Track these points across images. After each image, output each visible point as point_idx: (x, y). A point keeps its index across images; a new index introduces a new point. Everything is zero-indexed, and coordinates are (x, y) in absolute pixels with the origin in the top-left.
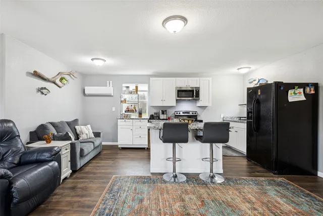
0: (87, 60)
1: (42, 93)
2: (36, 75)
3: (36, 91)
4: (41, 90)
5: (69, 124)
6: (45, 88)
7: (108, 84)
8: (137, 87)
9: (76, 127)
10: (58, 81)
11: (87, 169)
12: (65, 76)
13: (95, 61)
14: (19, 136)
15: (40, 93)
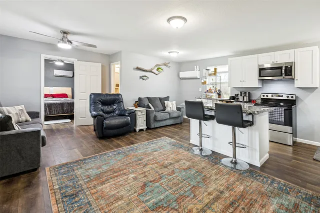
0: (165, 53)
1: (143, 79)
2: (138, 69)
3: (139, 78)
4: (142, 77)
5: (160, 99)
6: (145, 76)
7: (195, 68)
8: (215, 69)
9: (165, 102)
10: (155, 71)
11: (159, 130)
12: (161, 67)
13: (171, 53)
14: (123, 102)
15: (141, 79)
